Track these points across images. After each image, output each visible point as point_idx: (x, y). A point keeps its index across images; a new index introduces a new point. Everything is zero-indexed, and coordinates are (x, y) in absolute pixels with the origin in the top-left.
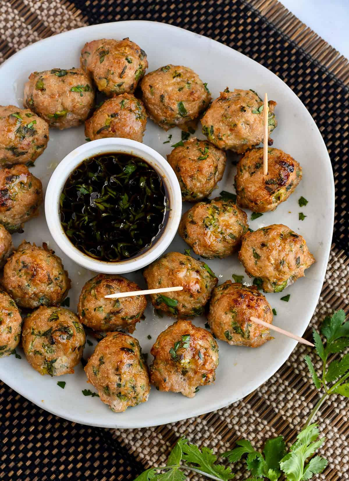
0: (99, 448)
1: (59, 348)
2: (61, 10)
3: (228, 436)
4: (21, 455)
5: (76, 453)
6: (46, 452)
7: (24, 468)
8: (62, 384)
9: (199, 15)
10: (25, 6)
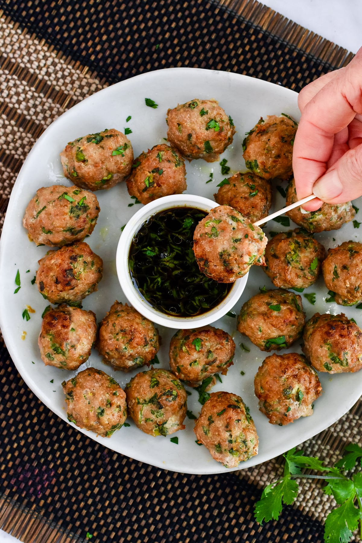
0: (220, 486)
1: (167, 410)
2: (68, 71)
3: (336, 444)
4: (149, 512)
5: (200, 496)
6: (172, 503)
7: (155, 523)
8: (175, 440)
9: (204, 44)
10: (32, 75)
